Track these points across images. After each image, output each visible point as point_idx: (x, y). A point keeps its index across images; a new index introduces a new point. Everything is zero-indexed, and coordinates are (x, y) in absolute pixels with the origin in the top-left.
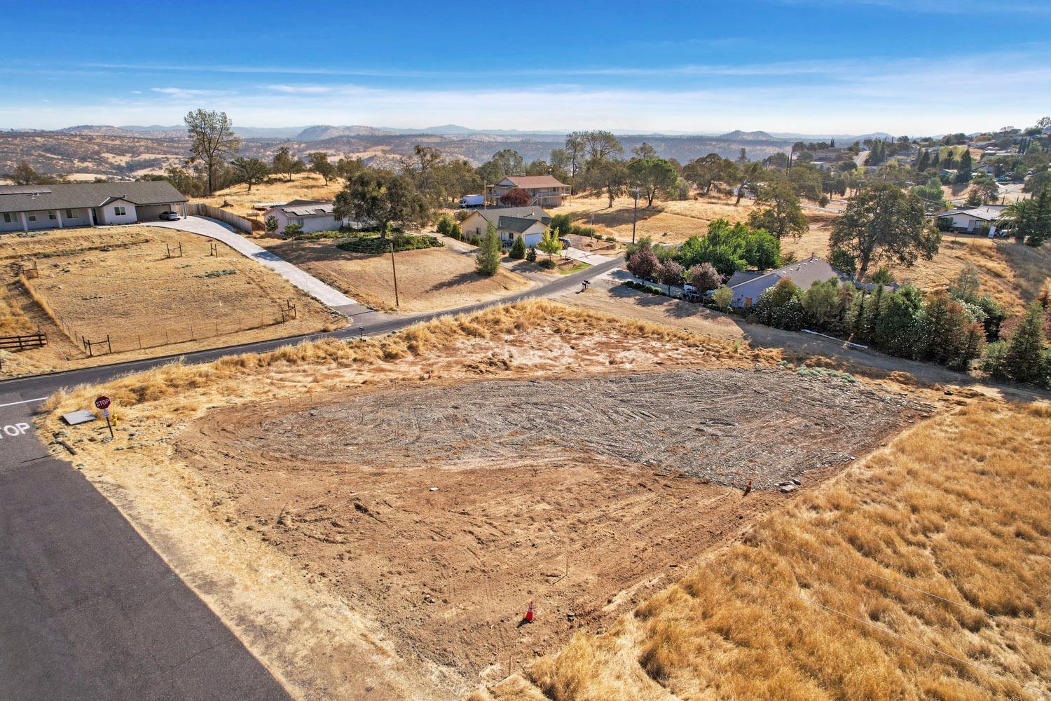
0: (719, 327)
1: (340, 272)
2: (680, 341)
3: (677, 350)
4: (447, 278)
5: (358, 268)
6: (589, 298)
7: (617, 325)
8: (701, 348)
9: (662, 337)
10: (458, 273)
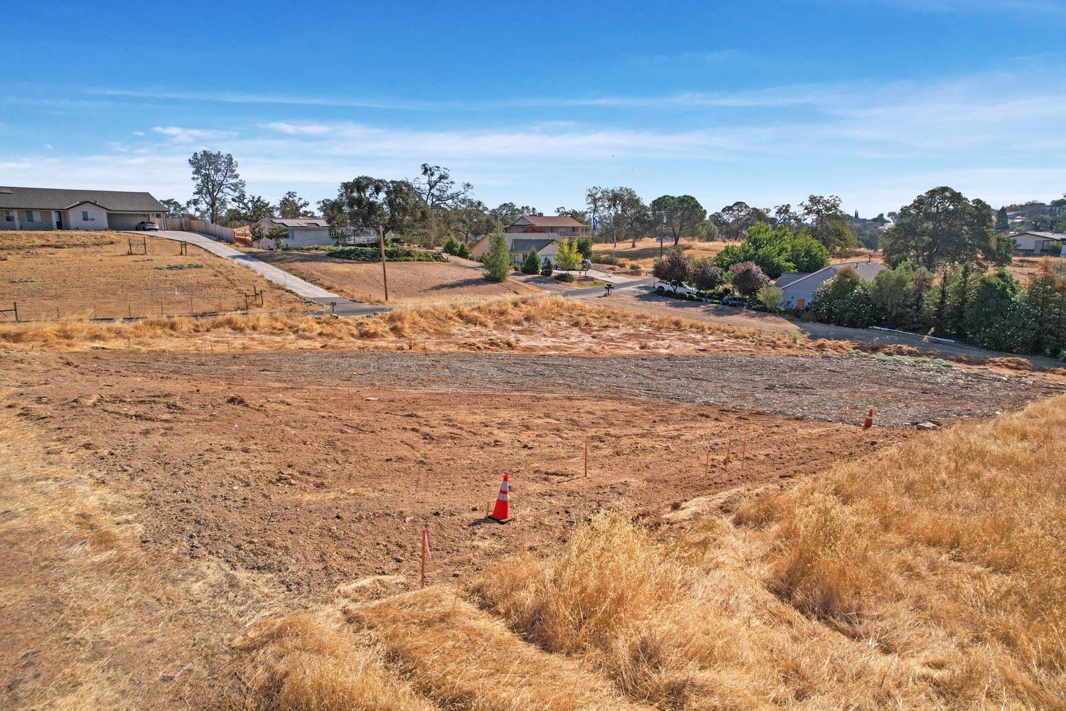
0: (770, 325)
1: (325, 273)
2: (725, 335)
3: (722, 341)
4: (450, 281)
5: (348, 270)
6: (613, 301)
7: (648, 321)
8: (751, 339)
9: (703, 330)
10: (462, 279)
